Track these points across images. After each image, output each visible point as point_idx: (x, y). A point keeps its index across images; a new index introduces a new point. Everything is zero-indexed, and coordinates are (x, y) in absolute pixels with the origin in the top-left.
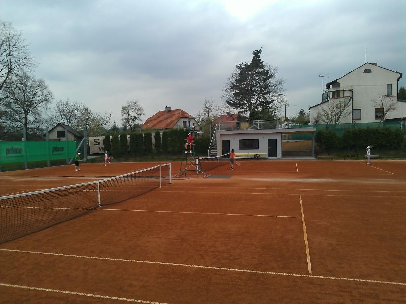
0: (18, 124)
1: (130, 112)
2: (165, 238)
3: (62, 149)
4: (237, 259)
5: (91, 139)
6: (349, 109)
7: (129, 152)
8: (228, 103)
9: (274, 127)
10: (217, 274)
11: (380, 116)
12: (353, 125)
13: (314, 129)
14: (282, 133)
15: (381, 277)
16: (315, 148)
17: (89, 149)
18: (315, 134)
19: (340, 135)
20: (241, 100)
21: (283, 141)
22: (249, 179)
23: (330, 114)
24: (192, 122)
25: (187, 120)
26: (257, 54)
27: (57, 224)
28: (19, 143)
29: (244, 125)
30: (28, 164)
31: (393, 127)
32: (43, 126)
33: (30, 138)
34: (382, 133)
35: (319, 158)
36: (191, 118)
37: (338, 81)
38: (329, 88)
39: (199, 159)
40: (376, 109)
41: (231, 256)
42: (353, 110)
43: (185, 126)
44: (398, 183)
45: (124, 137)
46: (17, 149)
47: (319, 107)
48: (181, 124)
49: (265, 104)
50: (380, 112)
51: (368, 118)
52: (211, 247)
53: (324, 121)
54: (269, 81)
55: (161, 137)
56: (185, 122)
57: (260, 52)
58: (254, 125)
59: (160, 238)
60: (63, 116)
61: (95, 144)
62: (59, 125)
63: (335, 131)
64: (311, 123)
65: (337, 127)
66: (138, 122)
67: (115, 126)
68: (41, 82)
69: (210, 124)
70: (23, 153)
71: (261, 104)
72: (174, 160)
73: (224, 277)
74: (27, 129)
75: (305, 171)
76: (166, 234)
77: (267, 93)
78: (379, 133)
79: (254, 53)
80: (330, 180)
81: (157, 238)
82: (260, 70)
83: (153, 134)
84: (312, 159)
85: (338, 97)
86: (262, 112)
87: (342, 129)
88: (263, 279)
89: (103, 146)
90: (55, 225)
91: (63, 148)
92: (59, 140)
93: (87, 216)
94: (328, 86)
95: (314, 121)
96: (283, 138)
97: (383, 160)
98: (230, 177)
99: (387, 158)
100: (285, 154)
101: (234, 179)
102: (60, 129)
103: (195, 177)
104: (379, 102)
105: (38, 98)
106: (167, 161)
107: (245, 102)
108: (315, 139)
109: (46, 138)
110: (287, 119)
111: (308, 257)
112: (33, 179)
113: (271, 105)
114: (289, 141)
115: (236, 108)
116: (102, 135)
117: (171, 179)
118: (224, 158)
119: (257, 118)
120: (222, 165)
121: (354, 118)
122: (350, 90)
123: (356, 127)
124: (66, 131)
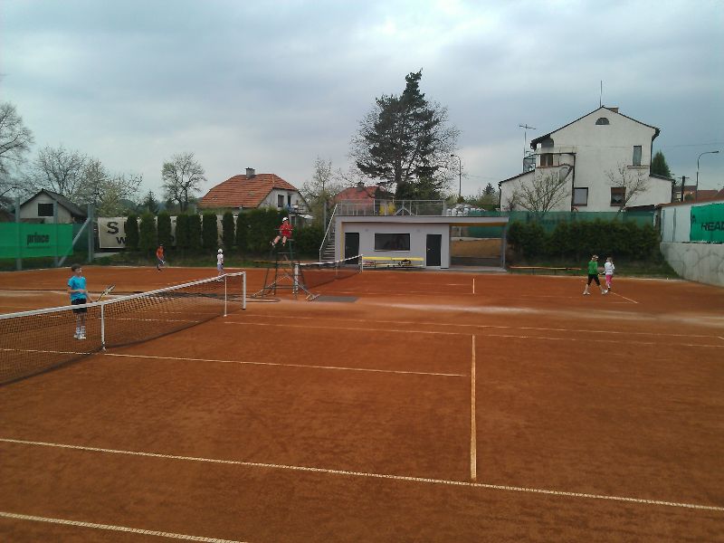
1: (179, 173)
2: (220, 412)
3: (45, 238)
5: (102, 221)
6: (568, 186)
7: (174, 248)
8: (360, 166)
9: (439, 212)
10: (307, 481)
11: (620, 201)
12: (573, 214)
13: (507, 220)
14: (451, 225)
15: (595, 487)
16: (506, 252)
17: (96, 240)
18: (507, 228)
19: (550, 231)
20: (382, 162)
21: (453, 239)
22: (387, 305)
23: (535, 195)
24: (295, 198)
25: (285, 194)
26: (413, 80)
29: (387, 207)
31: (640, 220)
32: (12, 195)
34: (622, 231)
35: (513, 270)
36: (291, 190)
37: (552, 136)
38: (535, 148)
39: (300, 267)
40: (613, 189)
42: (573, 188)
43: (281, 205)
44: (642, 319)
45: (165, 220)
47: (517, 180)
48: (272, 201)
49: (426, 172)
50: (620, 194)
51: (599, 204)
52: (303, 429)
53: (523, 205)
54: (432, 131)
55: (235, 222)
56: (281, 197)
57: (418, 76)
58: (403, 208)
59: (211, 411)
60: (51, 175)
61: (109, 232)
62: (43, 192)
63: (542, 225)
64: (502, 209)
65: (546, 218)
66: (193, 193)
67: (151, 199)
68: (9, 110)
69: (325, 202)
71: (419, 171)
72: (257, 265)
73: (319, 486)
75: (488, 293)
77: (428, 153)
78: (615, 231)
79: (407, 78)
80: (527, 310)
81: (204, 410)
82: (419, 110)
83: (220, 217)
84: (500, 271)
85: (551, 164)
86: (419, 186)
87: (553, 221)
88: (388, 490)
89: (124, 236)
91: (47, 237)
92: (43, 222)
93: (78, 367)
94: (534, 144)
95: (507, 205)
96: (453, 233)
97: (621, 279)
99: (626, 275)
100: (455, 261)
101: (361, 303)
102: (44, 200)
103: (292, 299)
104: (618, 176)
106: (238, 265)
107: (390, 166)
108: (507, 237)
109: (16, 217)
110: (461, 200)
113: (436, 173)
114: (464, 238)
115: (373, 177)
116: (125, 215)
117: (245, 299)
118: (347, 266)
119: (410, 197)
120: (341, 277)
121: (576, 202)
122: (572, 154)
123: (578, 219)
124: (55, 204)
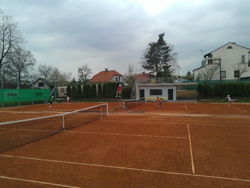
0: (15, 78)
1: (83, 71)
2: (104, 150)
3: (41, 94)
4: (148, 164)
5: (59, 88)
6: (218, 71)
7: (82, 96)
8: (143, 66)
9: (172, 82)
10: (136, 173)
11: (238, 76)
12: (221, 80)
13: (196, 83)
14: (176, 86)
15: (238, 177)
16: (197, 95)
17: (57, 94)
18: (197, 86)
19: (213, 87)
20: (151, 65)
21: (177, 91)
22: (156, 114)
23: (206, 74)
24: (121, 78)
25: (118, 77)
26: (161, 36)
27: (38, 140)
28: (15, 90)
29: (154, 80)
30: (20, 103)
31: (246, 82)
32: (30, 80)
33: (22, 87)
34: (239, 86)
35: (200, 101)
36: (120, 75)
37: (211, 54)
38: (206, 58)
39: (125, 101)
40: (235, 71)
41: (145, 162)
42: (220, 72)
43: (117, 80)
44: (249, 117)
45: (79, 87)
46: (14, 94)
47: (200, 69)
48: (114, 79)
49: (166, 68)
50: (237, 73)
51: (230, 77)
52: (132, 156)
53: (203, 78)
54: (169, 53)
55: (102, 87)
56: (117, 78)
57: (163, 35)
58: (159, 80)
59: (101, 150)
60: (42, 73)
61: (61, 91)
62: (40, 79)
63: (210, 85)
64: (195, 80)
65: (211, 82)
66: (88, 78)
67: (74, 80)
68: (29, 53)
69: (132, 79)
70: (18, 96)
71: (164, 67)
72: (110, 101)
73: (140, 175)
74: (20, 82)
75: (191, 109)
76: (104, 147)
77: (167, 61)
78: (236, 86)
79: (159, 36)
80: (206, 115)
81: (98, 149)
82: (163, 46)
83: (97, 85)
84: (195, 102)
85: (212, 63)
86: (164, 72)
87: (214, 84)
88: (164, 177)
89: (66, 92)
90: (36, 141)
91: (42, 93)
92: (40, 88)
93: (56, 135)
94: (205, 56)
95: (196, 78)
96: (177, 89)
97: (240, 103)
98: (144, 113)
99: (242, 102)
100: (178, 98)
101: (147, 113)
102: (40, 81)
103: (123, 112)
104: (237, 67)
105: (27, 63)
106: (105, 102)
107: (154, 66)
108: (197, 89)
109: (32, 87)
110: (179, 77)
111: (192, 163)
112: (23, 112)
113: (170, 68)
114: (181, 90)
115: (148, 70)
116: (66, 86)
117: (108, 113)
118: (141, 101)
119: (161, 76)
120: (139, 105)
121: (221, 77)
122: (219, 59)
123: (223, 82)
124: (44, 83)
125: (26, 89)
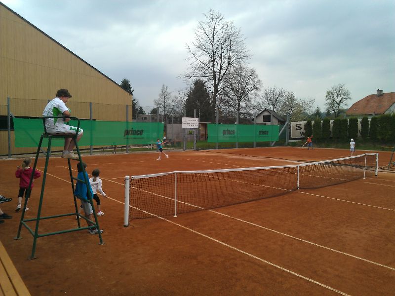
0: (232, 109)
1: (335, 96)
2: (366, 234)
5: (293, 124)
7: (331, 138)
28: (233, 125)
32: (252, 112)
33: (241, 121)
45: (327, 122)
55: (370, 123)
60: (270, 102)
62: (266, 110)
66: (343, 107)
67: (318, 111)
68: (253, 72)
70: (236, 134)
74: (240, 114)
76: (367, 229)
83: (360, 120)
89: (304, 131)
91: (268, 132)
92: (265, 124)
102: (266, 114)
105: (249, 87)
109: (254, 122)
112: (242, 157)
116: (304, 120)
124: (272, 115)
125: (246, 124)
